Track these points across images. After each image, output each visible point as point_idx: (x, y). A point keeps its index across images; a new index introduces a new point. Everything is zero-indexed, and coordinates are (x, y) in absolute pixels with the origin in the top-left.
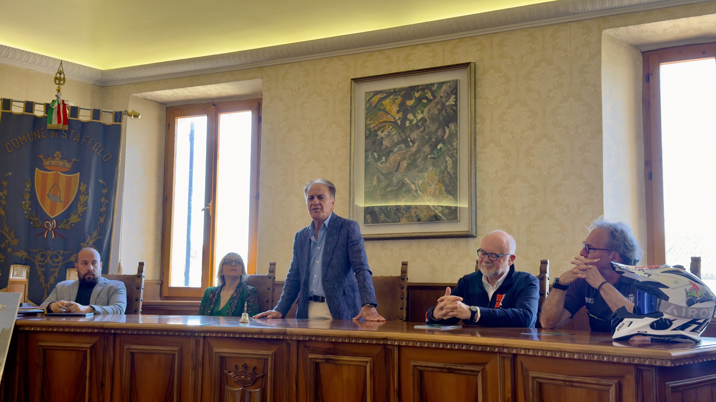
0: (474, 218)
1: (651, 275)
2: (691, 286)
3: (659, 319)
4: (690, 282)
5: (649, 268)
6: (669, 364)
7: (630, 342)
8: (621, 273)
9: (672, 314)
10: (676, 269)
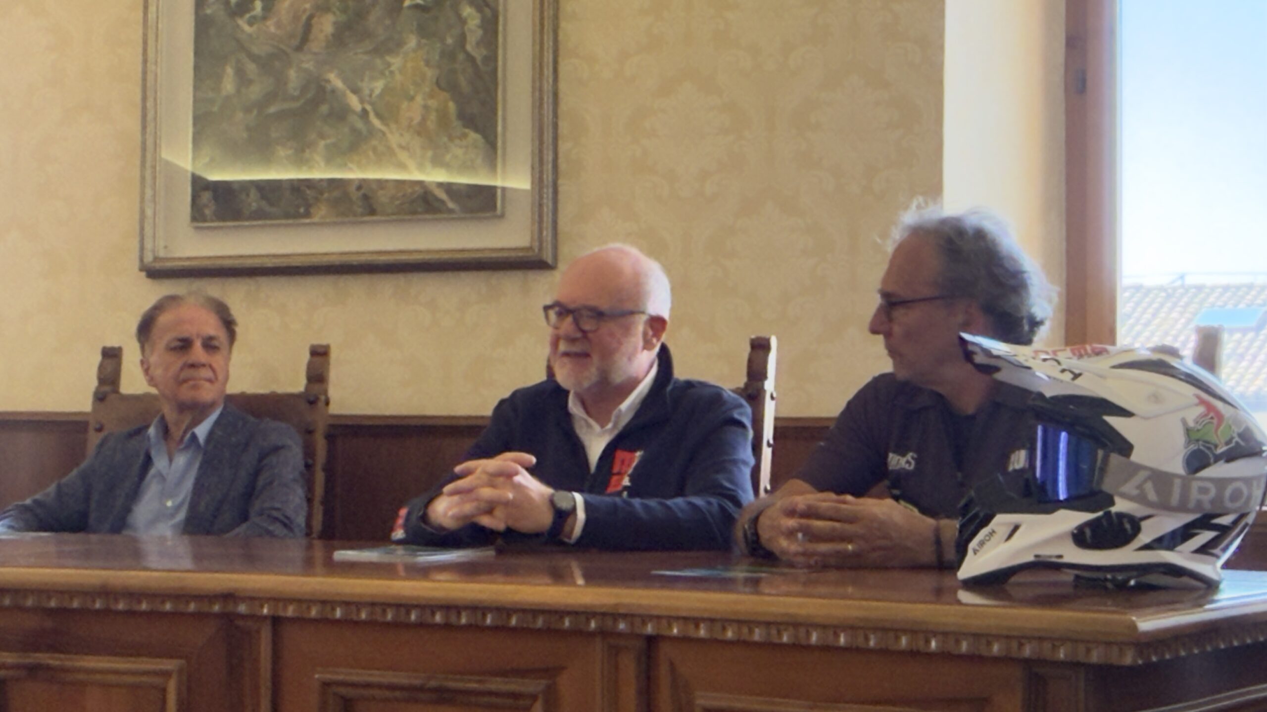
0: (550, 205)
1: (1080, 375)
2: (1201, 410)
3: (1100, 514)
4: (1198, 397)
5: (1074, 354)
6: (1128, 659)
7: (1008, 588)
8: (988, 370)
9: (1141, 499)
10: (1156, 357)
